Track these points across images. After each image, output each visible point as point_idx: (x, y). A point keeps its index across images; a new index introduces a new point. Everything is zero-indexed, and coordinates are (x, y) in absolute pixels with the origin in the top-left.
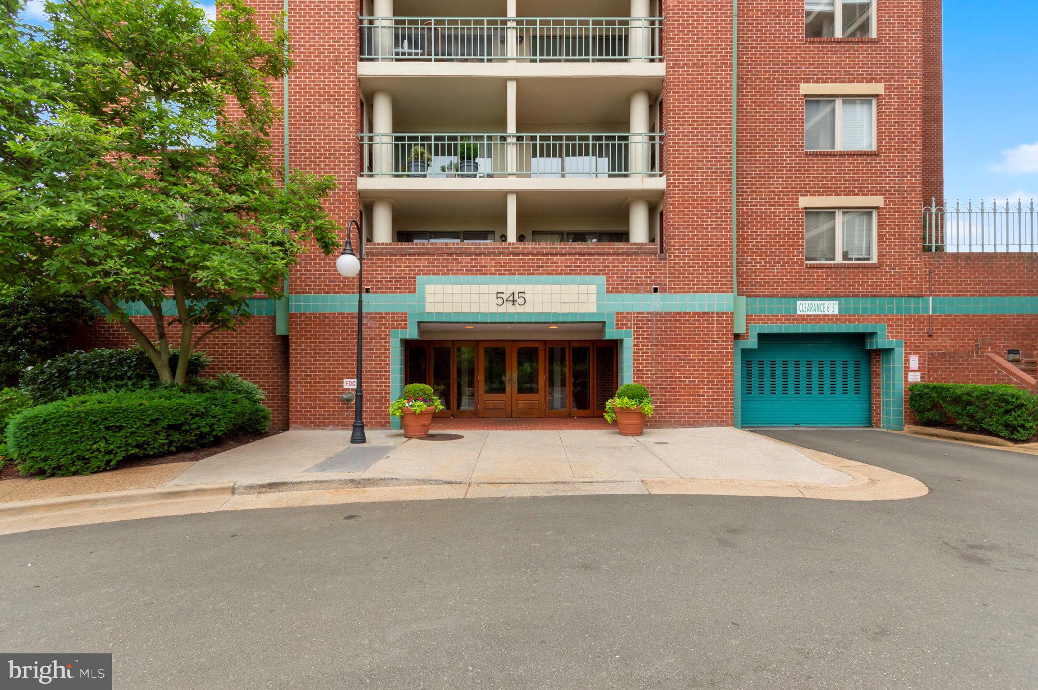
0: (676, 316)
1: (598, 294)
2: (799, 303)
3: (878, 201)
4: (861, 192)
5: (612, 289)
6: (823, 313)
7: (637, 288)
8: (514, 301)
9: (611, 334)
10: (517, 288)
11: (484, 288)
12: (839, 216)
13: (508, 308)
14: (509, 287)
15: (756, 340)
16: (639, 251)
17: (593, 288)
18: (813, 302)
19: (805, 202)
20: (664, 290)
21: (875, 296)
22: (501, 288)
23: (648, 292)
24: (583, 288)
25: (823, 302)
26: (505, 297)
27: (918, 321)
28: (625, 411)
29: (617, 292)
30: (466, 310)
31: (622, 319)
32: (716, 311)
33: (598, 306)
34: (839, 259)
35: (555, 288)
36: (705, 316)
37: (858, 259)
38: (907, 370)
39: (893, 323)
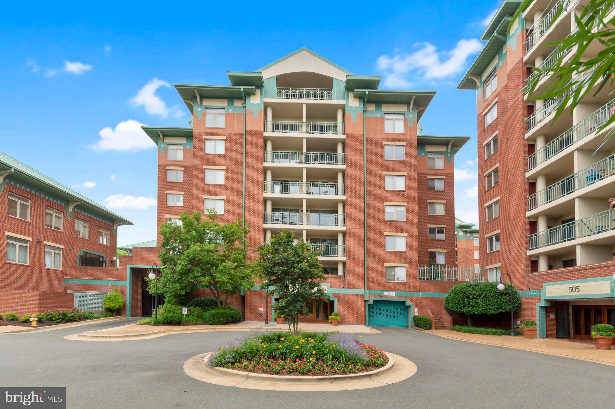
0: (349, 295)
1: (328, 288)
2: (384, 292)
3: (406, 265)
4: (401, 262)
5: (332, 287)
6: (391, 295)
7: (338, 287)
9: (331, 299)
12: (396, 269)
15: (372, 302)
16: (340, 277)
17: (326, 287)
18: (388, 292)
19: (386, 264)
20: (346, 288)
21: (405, 291)
23: (341, 288)
25: (391, 292)
27: (417, 298)
28: (333, 319)
31: (334, 295)
32: (359, 294)
33: (328, 291)
34: (396, 281)
36: (356, 295)
38: (414, 312)
39: (410, 298)
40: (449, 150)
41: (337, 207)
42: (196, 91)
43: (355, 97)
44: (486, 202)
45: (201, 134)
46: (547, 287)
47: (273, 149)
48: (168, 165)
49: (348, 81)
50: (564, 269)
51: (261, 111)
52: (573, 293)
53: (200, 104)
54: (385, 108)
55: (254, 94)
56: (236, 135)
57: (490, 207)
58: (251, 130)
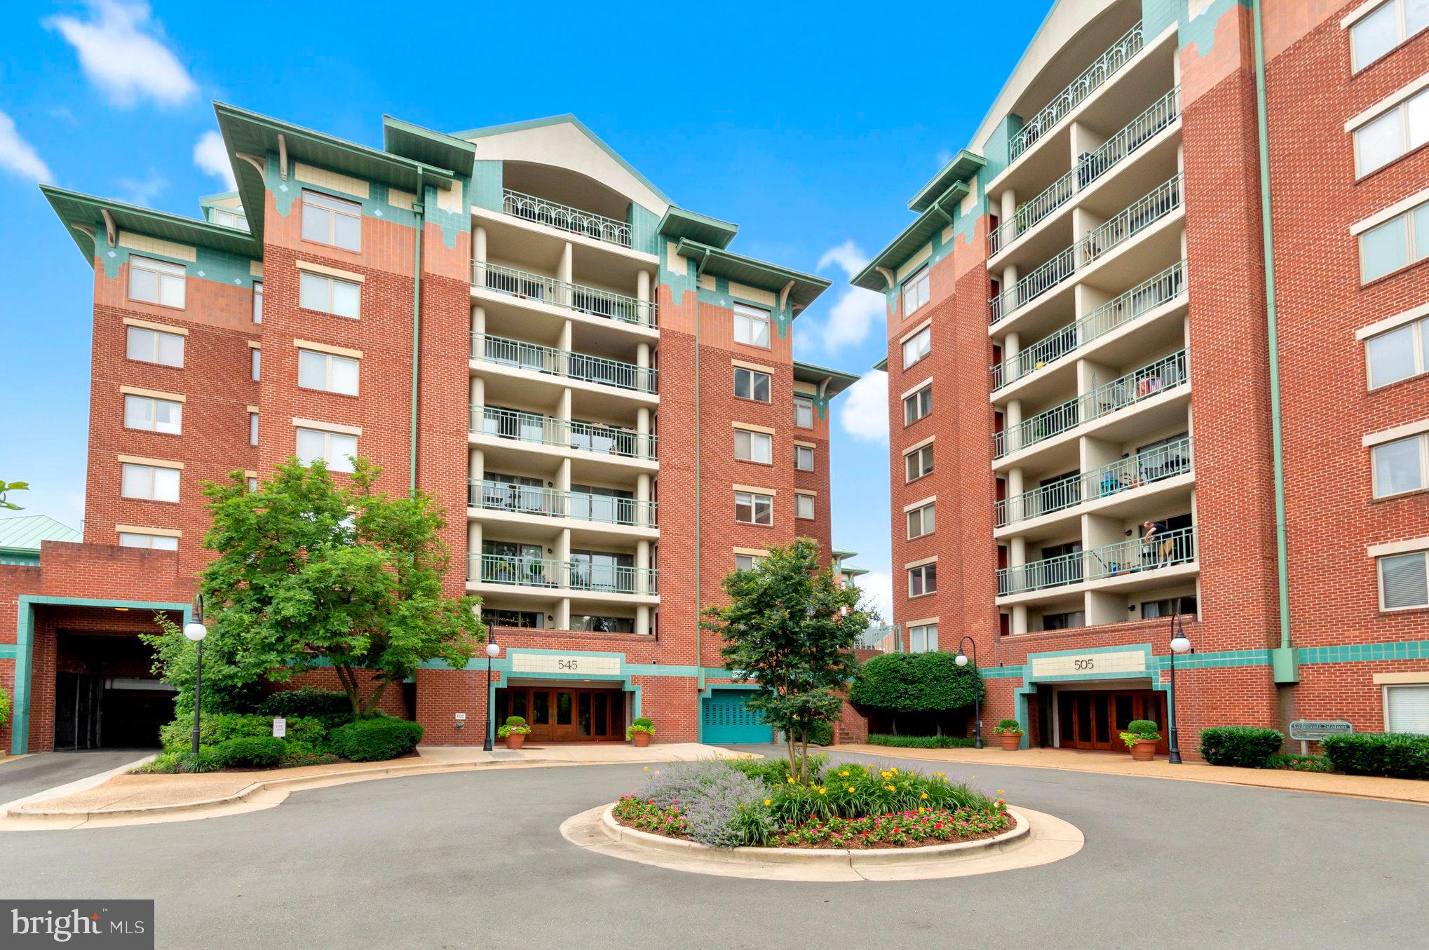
0: (666, 678)
1: (621, 664)
5: (629, 661)
7: (644, 661)
8: (569, 667)
9: (628, 688)
10: (571, 658)
11: (551, 657)
13: (566, 670)
14: (567, 657)
15: (710, 693)
16: (643, 639)
17: (618, 660)
20: (659, 663)
23: (650, 664)
24: (612, 660)
26: (564, 664)
28: (639, 732)
29: (632, 663)
30: (539, 670)
31: (635, 679)
32: (688, 676)
33: (621, 671)
35: (595, 659)
36: (682, 679)
40: (822, 395)
41: (635, 486)
42: (281, 137)
43: (680, 254)
44: (907, 503)
45: (290, 256)
46: (1034, 661)
47: (489, 329)
48: (134, 314)
49: (672, 218)
50: (1046, 633)
51: (464, 234)
52: (1081, 672)
53: (288, 174)
54: (736, 291)
55: (446, 188)
56: (393, 277)
57: (915, 513)
58: (438, 274)
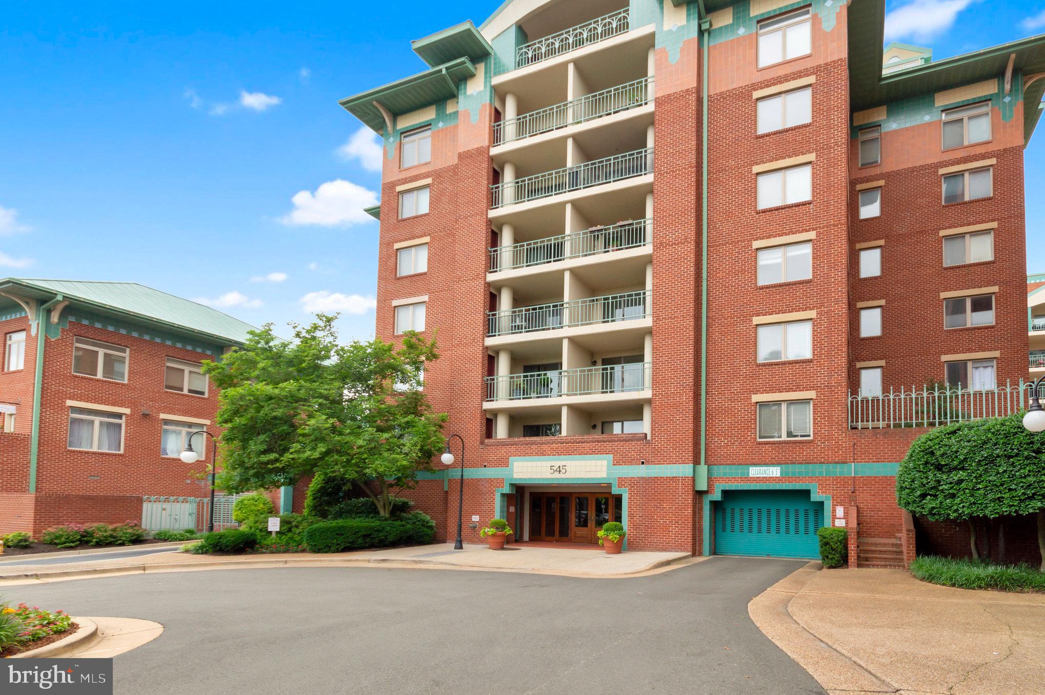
0: (655, 479)
1: (608, 466)
2: (751, 468)
3: (812, 394)
4: (798, 388)
5: (616, 463)
6: (769, 476)
7: (631, 462)
8: (560, 471)
9: (615, 491)
10: (561, 463)
11: (544, 463)
12: (784, 406)
13: (557, 475)
14: (558, 462)
15: (720, 495)
17: (605, 463)
18: (761, 468)
19: (757, 398)
20: (648, 462)
21: (808, 463)
22: (553, 463)
23: (638, 464)
24: (599, 462)
25: (769, 468)
26: (555, 468)
27: (842, 481)
29: (619, 465)
30: (534, 477)
31: (622, 481)
32: (681, 475)
33: (608, 474)
34: (784, 437)
35: (583, 463)
36: (674, 479)
37: (802, 436)
38: (834, 517)
39: (823, 483)
